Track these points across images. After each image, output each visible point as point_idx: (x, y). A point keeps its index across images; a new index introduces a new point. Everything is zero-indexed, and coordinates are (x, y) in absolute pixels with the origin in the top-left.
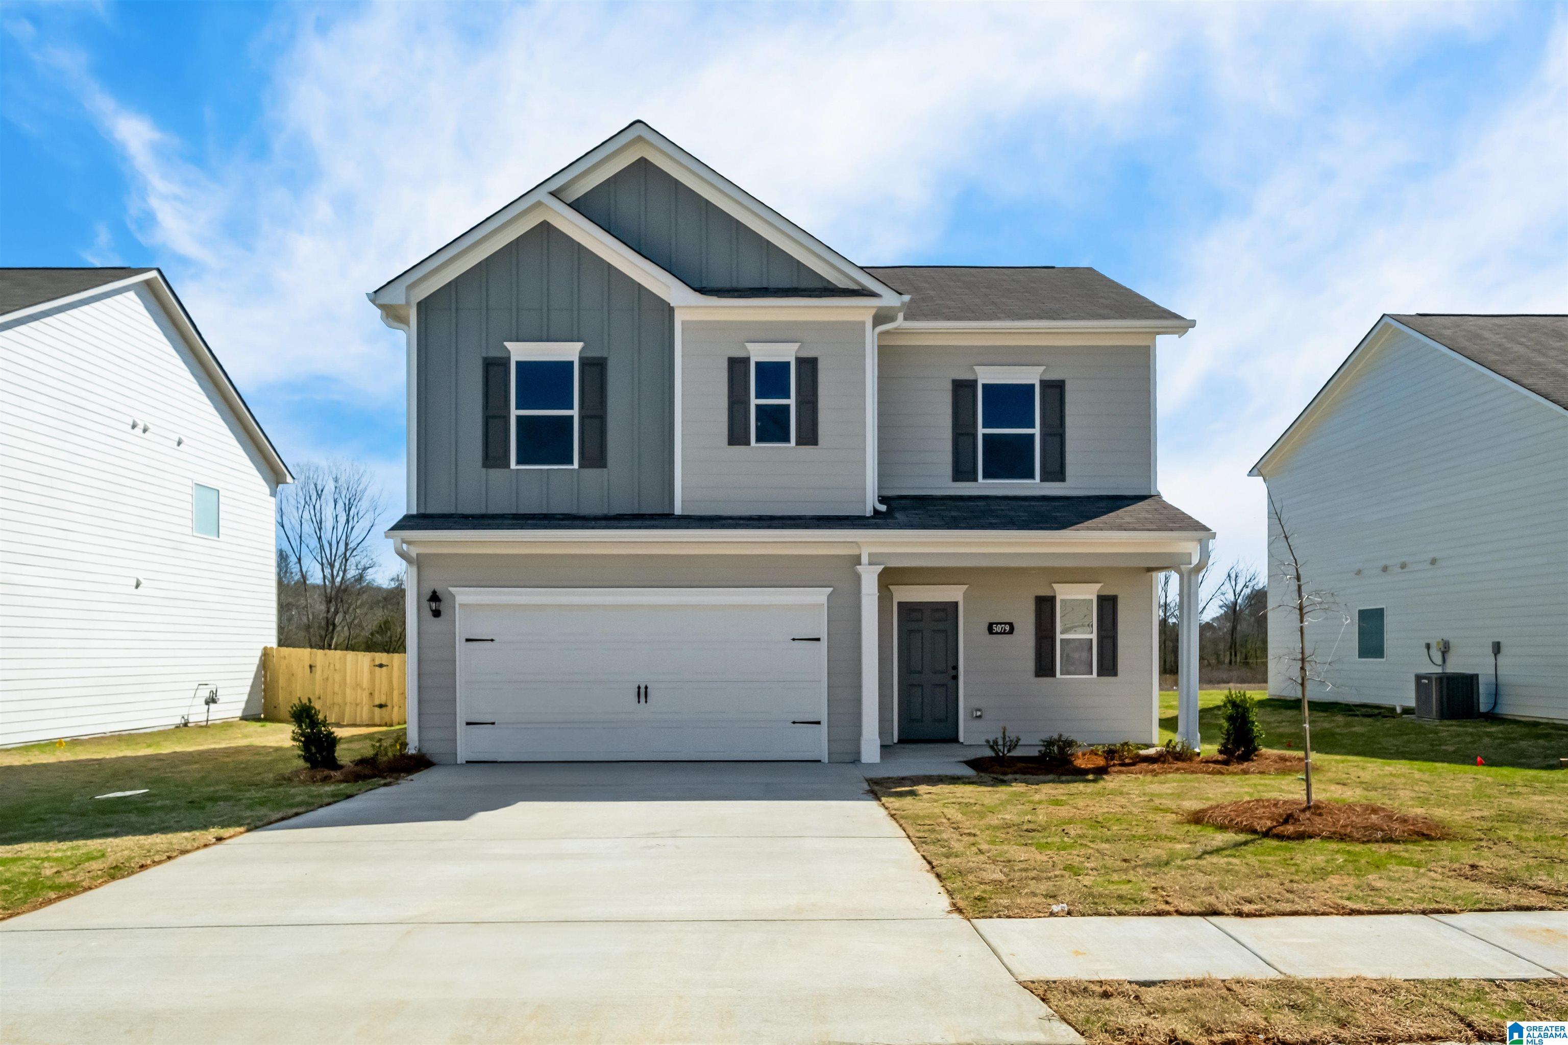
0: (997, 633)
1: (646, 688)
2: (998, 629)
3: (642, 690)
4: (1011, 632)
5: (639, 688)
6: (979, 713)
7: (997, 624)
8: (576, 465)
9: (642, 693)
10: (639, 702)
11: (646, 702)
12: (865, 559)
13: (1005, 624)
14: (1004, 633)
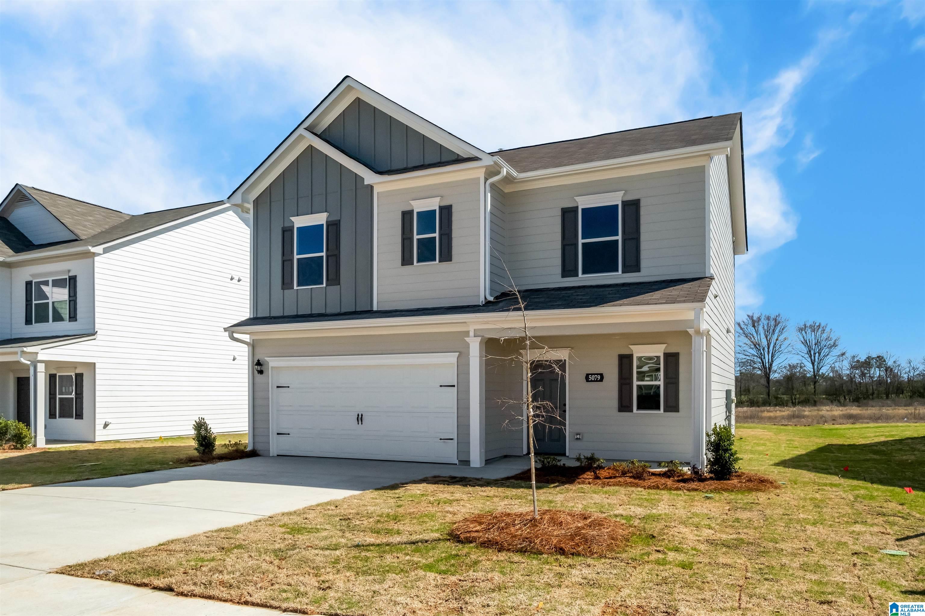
0: (592, 381)
1: (362, 415)
2: (591, 378)
3: (360, 416)
4: (601, 380)
5: (358, 415)
6: (578, 436)
7: (592, 374)
8: (324, 285)
9: (360, 419)
10: (358, 424)
11: (362, 424)
12: (472, 334)
13: (597, 374)
14: (597, 381)
